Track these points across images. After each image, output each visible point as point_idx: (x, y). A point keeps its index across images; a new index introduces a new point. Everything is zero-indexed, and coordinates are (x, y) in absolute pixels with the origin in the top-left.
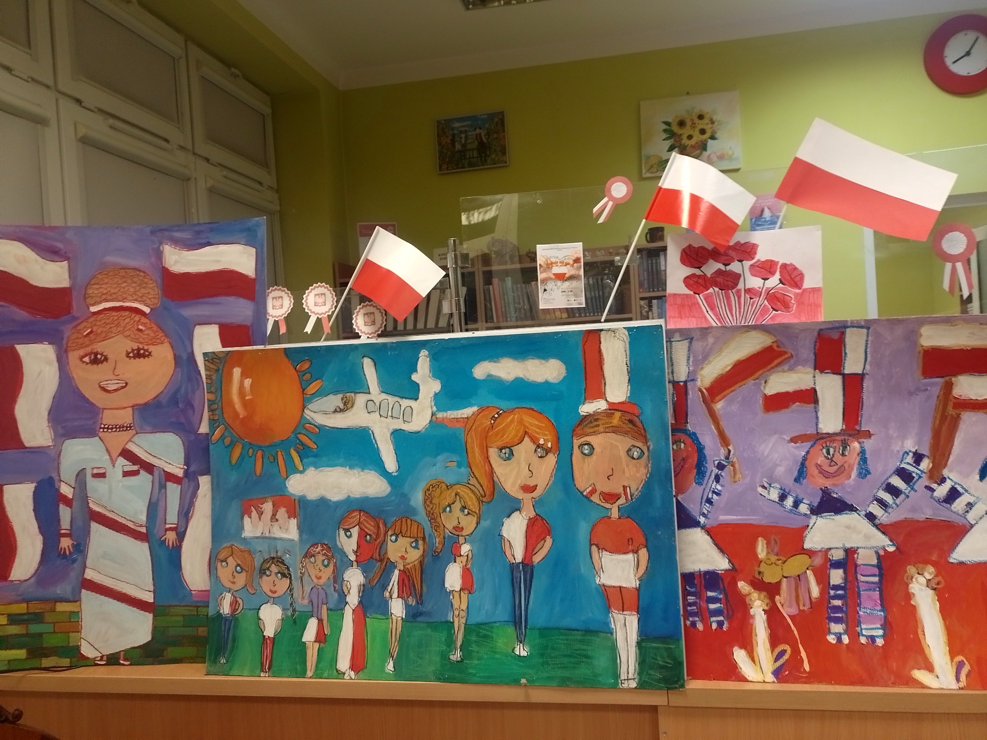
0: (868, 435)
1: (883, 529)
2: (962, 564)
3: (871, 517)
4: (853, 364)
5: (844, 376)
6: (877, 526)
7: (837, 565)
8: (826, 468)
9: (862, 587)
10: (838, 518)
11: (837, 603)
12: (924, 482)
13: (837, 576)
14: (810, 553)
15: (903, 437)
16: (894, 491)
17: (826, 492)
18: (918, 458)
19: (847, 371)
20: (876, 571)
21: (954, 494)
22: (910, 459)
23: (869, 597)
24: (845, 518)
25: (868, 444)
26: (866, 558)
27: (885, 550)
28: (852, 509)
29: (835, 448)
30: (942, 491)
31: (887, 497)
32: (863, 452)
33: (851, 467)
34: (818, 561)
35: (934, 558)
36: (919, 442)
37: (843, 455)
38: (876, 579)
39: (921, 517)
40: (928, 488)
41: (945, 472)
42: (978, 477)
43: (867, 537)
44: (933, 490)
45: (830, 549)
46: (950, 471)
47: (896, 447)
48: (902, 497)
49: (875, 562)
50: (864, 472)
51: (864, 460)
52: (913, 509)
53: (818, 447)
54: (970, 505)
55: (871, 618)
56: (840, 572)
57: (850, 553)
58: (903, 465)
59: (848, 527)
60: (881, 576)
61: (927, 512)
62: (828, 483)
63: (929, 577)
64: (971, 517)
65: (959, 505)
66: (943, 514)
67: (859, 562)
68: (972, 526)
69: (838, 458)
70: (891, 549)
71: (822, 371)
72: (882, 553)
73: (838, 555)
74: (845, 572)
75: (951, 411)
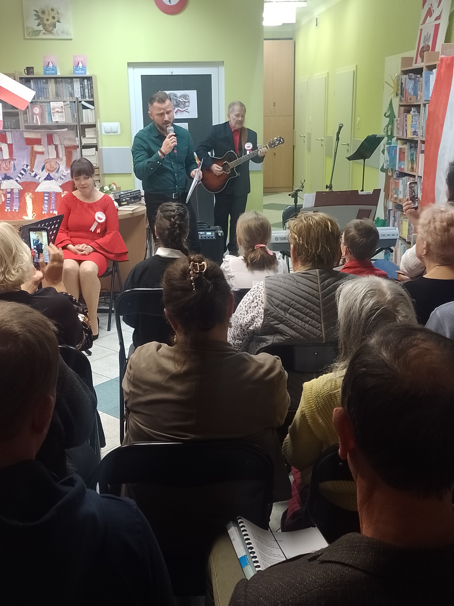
0: (15, 160)
1: (20, 184)
2: (38, 192)
3: (17, 181)
4: (9, 142)
5: (8, 144)
6: (18, 183)
7: (9, 193)
8: (5, 168)
9: (15, 198)
10: (9, 181)
11: (9, 202)
12: (29, 172)
13: (9, 196)
14: (2, 190)
15: (23, 161)
16: (22, 174)
17: (5, 174)
18: (27, 166)
19: (8, 143)
20: (18, 194)
21: (36, 175)
22: (25, 166)
23: (16, 201)
24: (10, 181)
25: (15, 162)
26: (16, 191)
27: (21, 189)
28: (12, 179)
29: (7, 163)
30: (33, 174)
31: (20, 176)
32: (14, 164)
33: (11, 168)
34: (4, 192)
35: (32, 191)
36: (27, 162)
37: (9, 165)
38: (18, 196)
39: (29, 181)
40: (30, 173)
41: (34, 170)
42: (41, 171)
43: (16, 186)
44: (31, 174)
45: (7, 189)
46: (35, 169)
47: (22, 163)
48: (24, 176)
49: (18, 192)
50: (15, 170)
51: (15, 166)
52: (26, 179)
53: (3, 162)
54: (40, 178)
55: (16, 205)
56: (10, 194)
57: (12, 190)
58: (24, 168)
59: (11, 183)
60: (19, 195)
61: (30, 180)
62: (6, 172)
63: (30, 195)
64: (40, 181)
65: (37, 177)
66: (33, 180)
67: (14, 192)
68: (40, 183)
69: (8, 166)
70: (22, 189)
71: (2, 143)
72: (20, 190)
73: (9, 190)
74: (11, 195)
75: (34, 154)
